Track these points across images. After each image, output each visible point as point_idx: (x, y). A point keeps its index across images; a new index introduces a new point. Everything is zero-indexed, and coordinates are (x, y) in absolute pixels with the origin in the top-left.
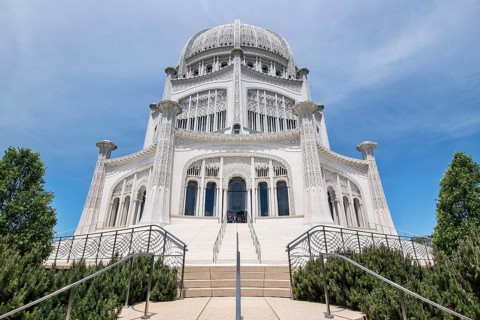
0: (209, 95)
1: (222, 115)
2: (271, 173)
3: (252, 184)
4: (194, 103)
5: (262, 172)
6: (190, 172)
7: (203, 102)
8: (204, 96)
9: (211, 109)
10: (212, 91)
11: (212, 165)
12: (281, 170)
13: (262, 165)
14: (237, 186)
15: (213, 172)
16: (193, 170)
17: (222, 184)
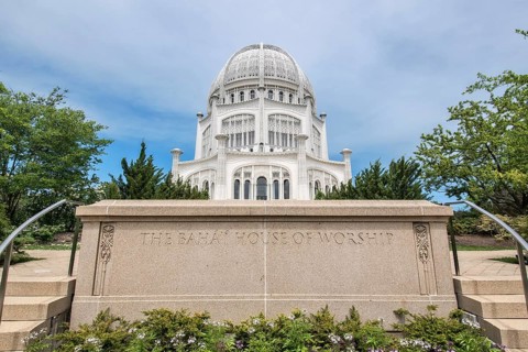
0: (243, 118)
1: (252, 134)
2: (281, 175)
3: (270, 181)
4: (232, 123)
5: (275, 174)
6: (236, 175)
7: (239, 122)
8: (239, 118)
9: (244, 129)
10: (245, 115)
11: (247, 170)
12: (287, 174)
13: (276, 170)
14: (262, 181)
15: (248, 174)
16: (237, 174)
17: (254, 181)
